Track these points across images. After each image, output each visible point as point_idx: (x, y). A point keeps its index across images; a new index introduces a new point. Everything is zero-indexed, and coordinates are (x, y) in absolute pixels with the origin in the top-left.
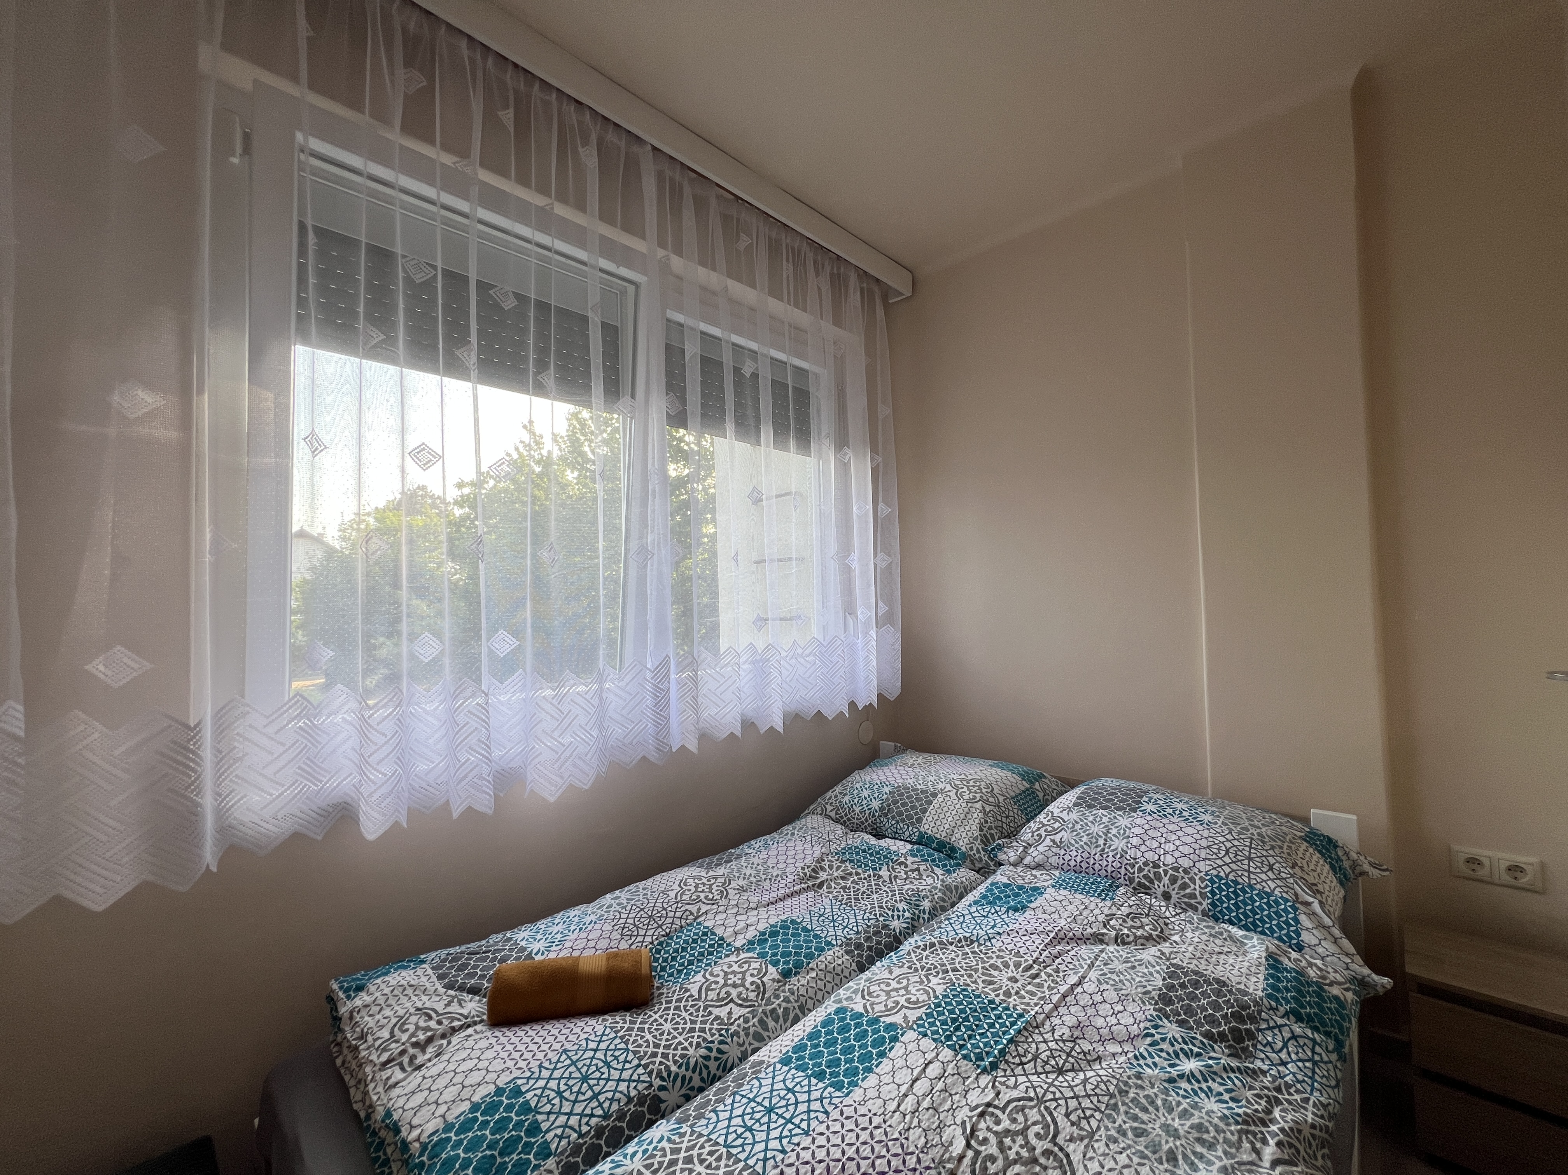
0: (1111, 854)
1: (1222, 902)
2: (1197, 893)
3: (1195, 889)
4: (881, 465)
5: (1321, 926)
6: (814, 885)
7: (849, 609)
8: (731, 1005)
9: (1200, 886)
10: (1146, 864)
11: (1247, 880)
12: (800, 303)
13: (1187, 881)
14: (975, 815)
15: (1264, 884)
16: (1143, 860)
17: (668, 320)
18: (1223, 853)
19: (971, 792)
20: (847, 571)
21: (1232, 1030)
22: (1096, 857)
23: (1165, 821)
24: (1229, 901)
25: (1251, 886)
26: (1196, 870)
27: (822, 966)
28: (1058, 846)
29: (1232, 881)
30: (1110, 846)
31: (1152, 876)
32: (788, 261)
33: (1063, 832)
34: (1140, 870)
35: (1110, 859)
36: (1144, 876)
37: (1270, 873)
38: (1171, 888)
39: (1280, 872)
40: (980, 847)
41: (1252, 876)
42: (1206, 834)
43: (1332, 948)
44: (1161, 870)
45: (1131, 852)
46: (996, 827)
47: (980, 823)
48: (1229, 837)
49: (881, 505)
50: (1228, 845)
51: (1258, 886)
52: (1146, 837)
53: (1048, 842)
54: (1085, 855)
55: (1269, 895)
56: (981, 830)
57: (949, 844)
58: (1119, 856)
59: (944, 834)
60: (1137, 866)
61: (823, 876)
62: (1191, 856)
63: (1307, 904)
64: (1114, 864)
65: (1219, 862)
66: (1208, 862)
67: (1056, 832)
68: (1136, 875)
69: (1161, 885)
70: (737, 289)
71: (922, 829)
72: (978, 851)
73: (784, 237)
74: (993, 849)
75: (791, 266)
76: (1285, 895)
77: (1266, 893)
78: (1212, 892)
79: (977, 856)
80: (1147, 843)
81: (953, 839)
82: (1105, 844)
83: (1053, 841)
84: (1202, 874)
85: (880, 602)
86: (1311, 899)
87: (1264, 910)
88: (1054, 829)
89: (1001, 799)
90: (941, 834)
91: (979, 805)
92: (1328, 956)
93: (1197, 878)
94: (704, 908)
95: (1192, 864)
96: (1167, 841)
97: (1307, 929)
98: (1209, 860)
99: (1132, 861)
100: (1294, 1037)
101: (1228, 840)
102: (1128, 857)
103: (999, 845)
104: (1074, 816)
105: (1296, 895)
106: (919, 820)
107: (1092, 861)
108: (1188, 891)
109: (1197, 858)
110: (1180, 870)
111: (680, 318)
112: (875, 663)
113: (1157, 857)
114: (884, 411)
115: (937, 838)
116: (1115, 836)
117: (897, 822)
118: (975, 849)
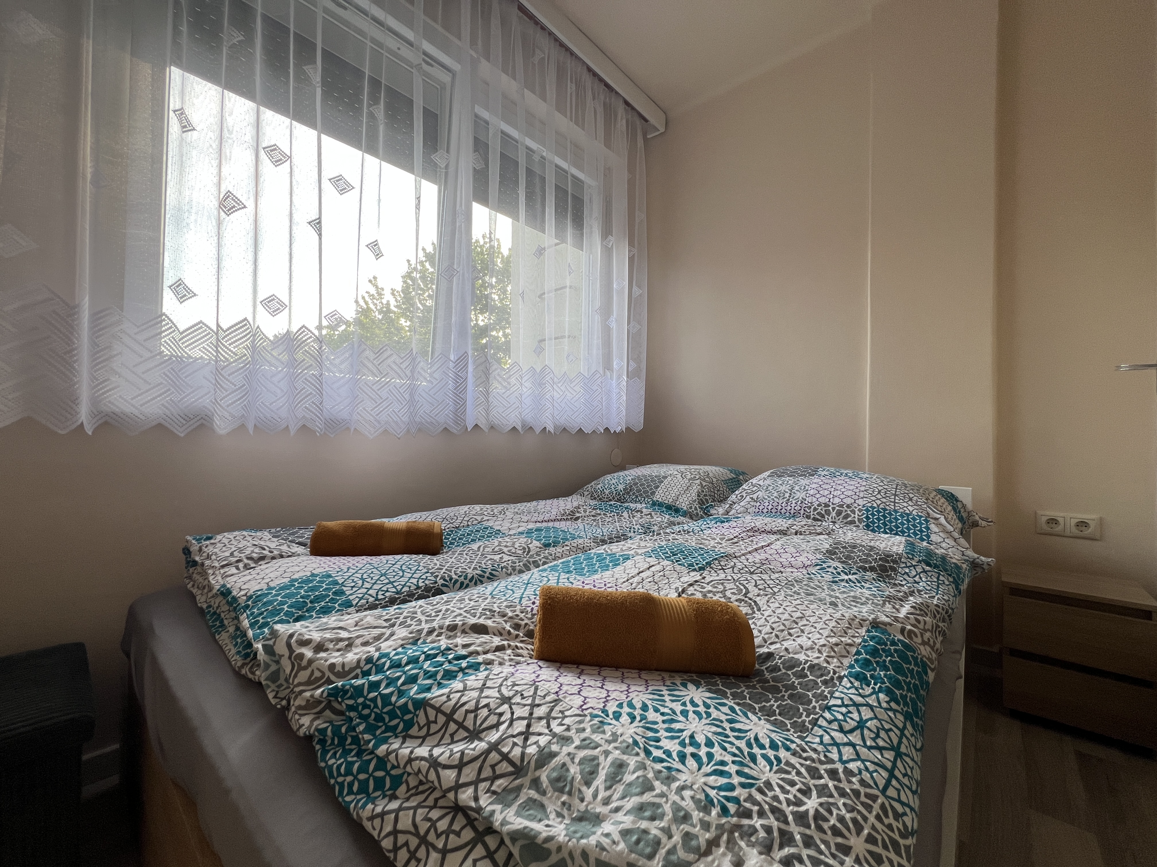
0: (794, 502)
1: (874, 523)
2: (856, 520)
3: (854, 517)
4: (636, 254)
5: (945, 531)
6: (571, 518)
7: (608, 365)
8: (503, 554)
9: (858, 515)
10: (819, 505)
11: (893, 507)
12: (579, 121)
13: (849, 512)
14: (695, 487)
15: (905, 509)
16: (817, 503)
17: (476, 116)
18: (876, 493)
19: (692, 474)
20: (607, 330)
21: (880, 566)
22: (783, 505)
23: (835, 479)
24: (879, 521)
25: (896, 511)
26: (856, 505)
27: (575, 545)
28: (755, 501)
29: (882, 509)
30: (793, 497)
31: (823, 512)
32: (571, 82)
33: (759, 492)
34: (815, 509)
35: (793, 505)
36: (818, 514)
37: (910, 502)
38: (837, 519)
39: (917, 501)
40: (697, 506)
41: (896, 505)
42: (864, 483)
43: (953, 543)
44: (830, 508)
45: (809, 499)
46: (710, 495)
47: (698, 492)
48: (881, 484)
49: (635, 288)
50: (880, 488)
51: (901, 510)
52: (820, 489)
53: (748, 499)
54: (775, 504)
55: (908, 515)
56: (698, 496)
57: (674, 506)
58: (800, 502)
59: (671, 500)
60: (813, 507)
61: (578, 515)
62: (853, 497)
63: (936, 519)
64: (796, 508)
65: (873, 498)
66: (865, 499)
67: (754, 492)
68: (812, 513)
69: (830, 518)
70: (531, 99)
71: (655, 499)
72: (696, 509)
73: (569, 62)
74: (707, 507)
75: (574, 85)
76: (920, 514)
77: (907, 514)
78: (867, 518)
79: (695, 512)
80: (821, 492)
81: (678, 503)
82: (790, 497)
83: (752, 498)
84: (860, 507)
85: (631, 362)
86: (938, 516)
87: (904, 524)
88: (753, 491)
89: (714, 480)
90: (669, 501)
91: (698, 482)
92: (949, 548)
93: (856, 510)
94: (486, 518)
95: (853, 501)
96: (836, 490)
97: (935, 533)
98: (866, 498)
99: (809, 504)
100: (924, 571)
101: (880, 486)
102: (806, 502)
103: (712, 505)
104: (768, 482)
105: (928, 514)
106: (653, 493)
107: (780, 507)
108: (849, 519)
109: (857, 497)
110: (844, 506)
111: (485, 115)
112: (625, 398)
113: (827, 500)
114: (640, 216)
115: (665, 504)
116: (797, 491)
117: (637, 497)
118: (693, 507)
